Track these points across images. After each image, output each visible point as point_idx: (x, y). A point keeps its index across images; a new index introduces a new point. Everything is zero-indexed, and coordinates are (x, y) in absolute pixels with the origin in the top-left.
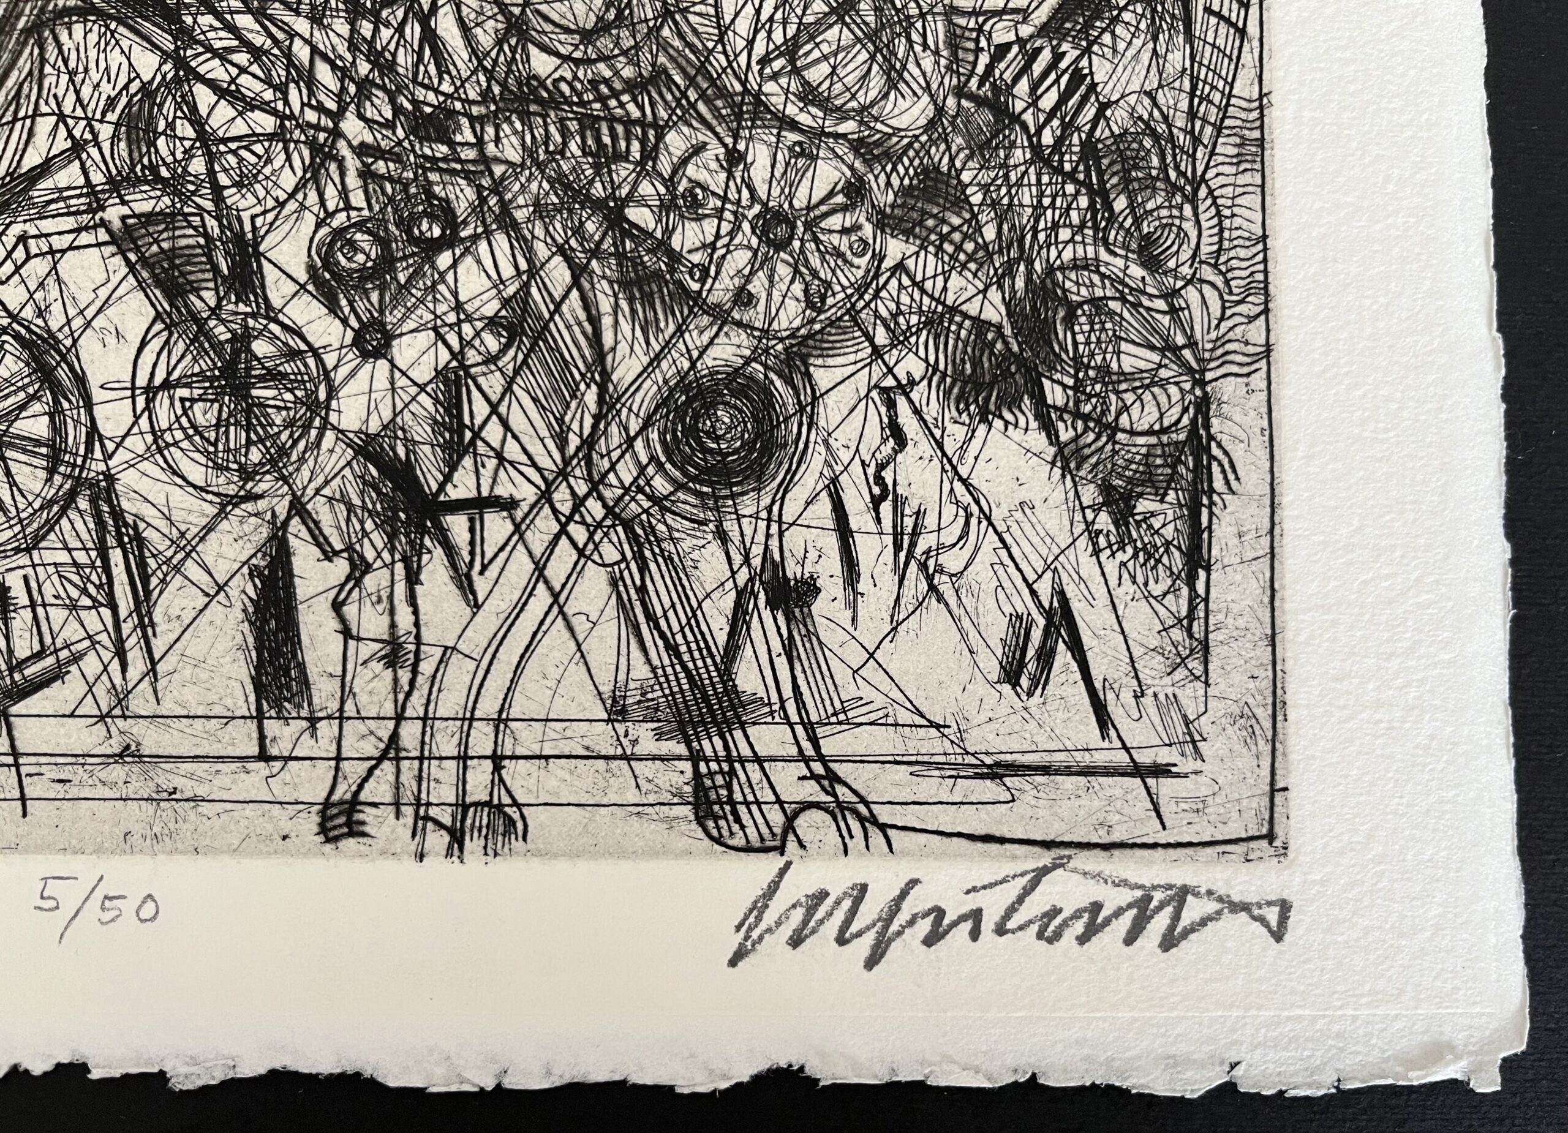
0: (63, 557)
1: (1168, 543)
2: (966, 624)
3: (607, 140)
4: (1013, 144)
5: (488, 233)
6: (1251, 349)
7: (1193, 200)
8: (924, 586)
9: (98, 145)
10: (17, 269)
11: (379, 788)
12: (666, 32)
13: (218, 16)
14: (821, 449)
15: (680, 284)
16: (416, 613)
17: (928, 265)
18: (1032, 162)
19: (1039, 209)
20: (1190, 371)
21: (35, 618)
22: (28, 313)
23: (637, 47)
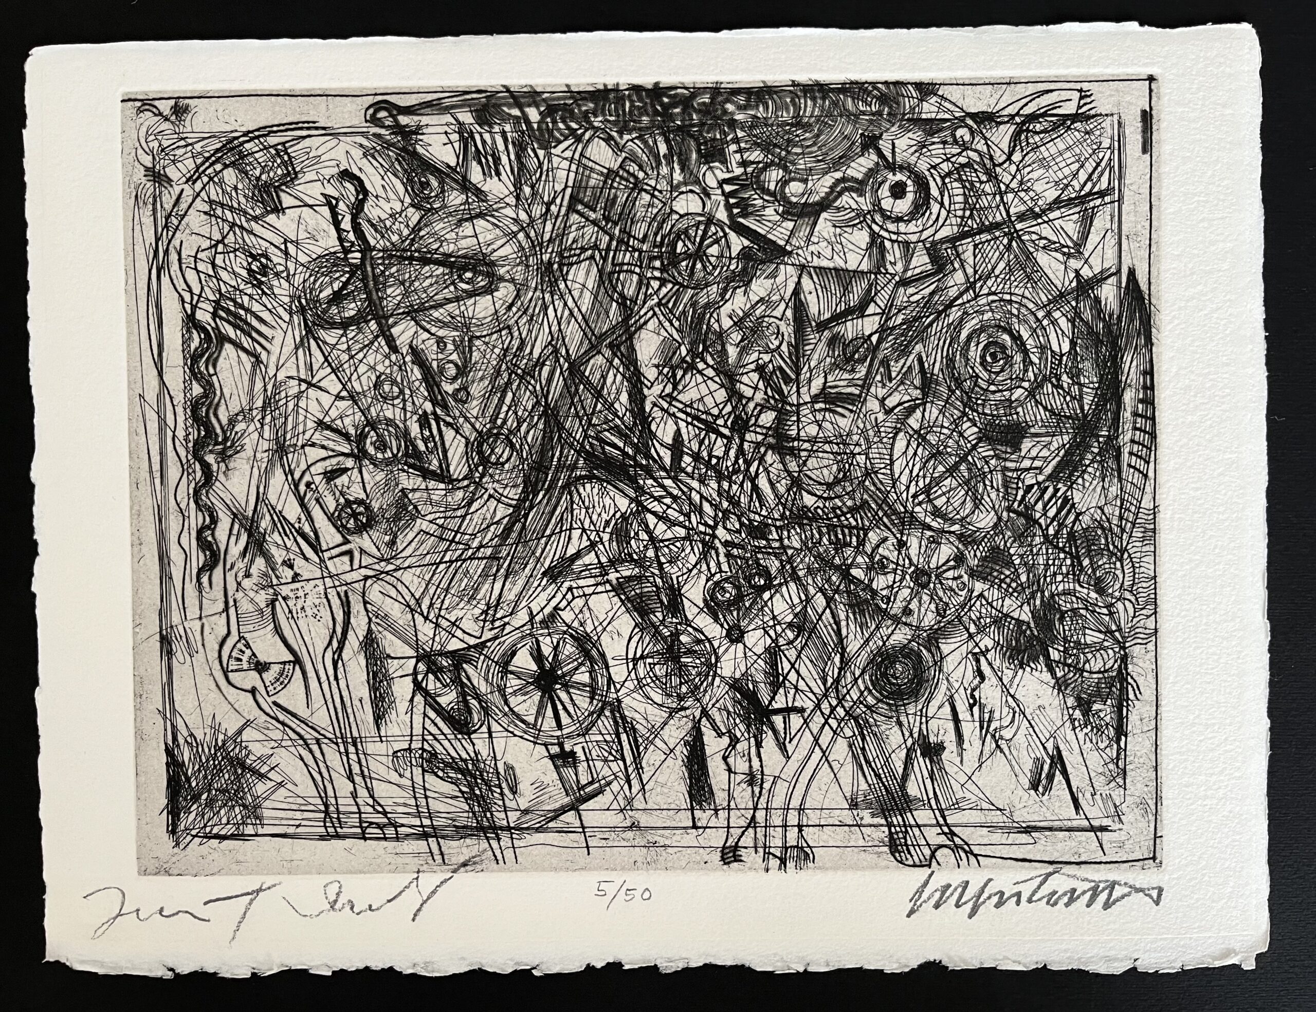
0: (600, 738)
1: (1107, 724)
2: (1014, 763)
3: (840, 536)
4: (1035, 535)
5: (786, 582)
6: (1148, 631)
7: (1121, 560)
8: (994, 745)
9: (602, 543)
10: (569, 604)
11: (748, 840)
12: (867, 483)
13: (655, 480)
14: (945, 682)
15: (876, 605)
16: (761, 761)
17: (994, 594)
18: (1044, 543)
19: (1047, 566)
20: (1119, 642)
21: (589, 766)
22: (576, 624)
23: (853, 491)
